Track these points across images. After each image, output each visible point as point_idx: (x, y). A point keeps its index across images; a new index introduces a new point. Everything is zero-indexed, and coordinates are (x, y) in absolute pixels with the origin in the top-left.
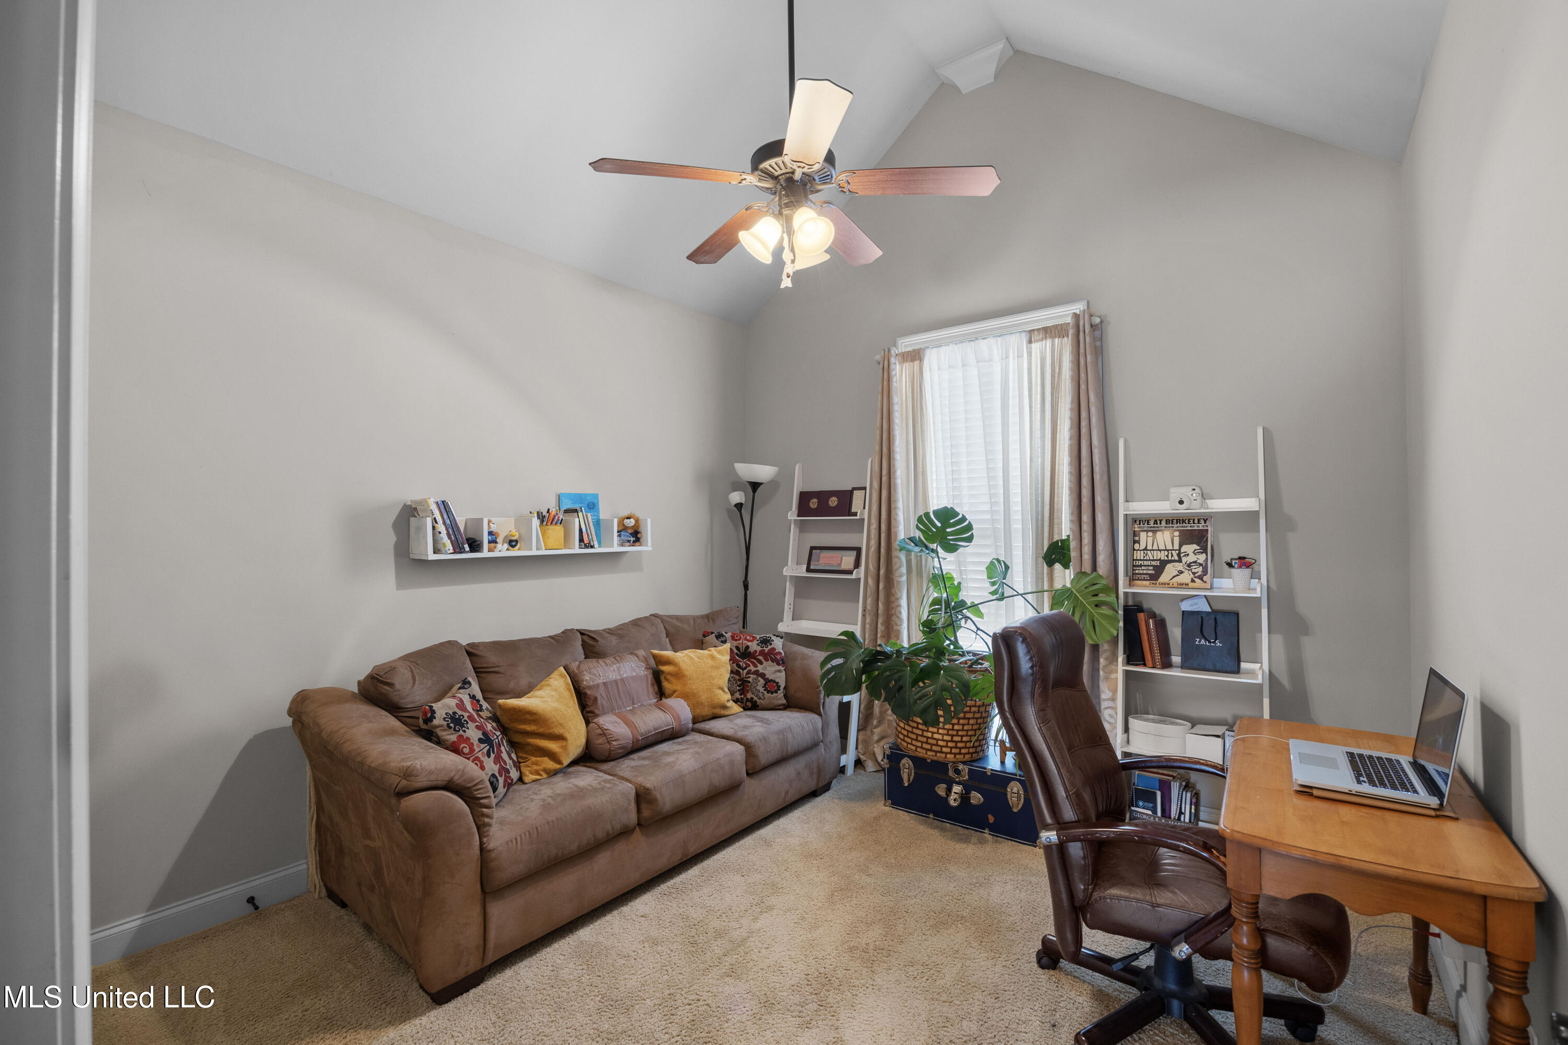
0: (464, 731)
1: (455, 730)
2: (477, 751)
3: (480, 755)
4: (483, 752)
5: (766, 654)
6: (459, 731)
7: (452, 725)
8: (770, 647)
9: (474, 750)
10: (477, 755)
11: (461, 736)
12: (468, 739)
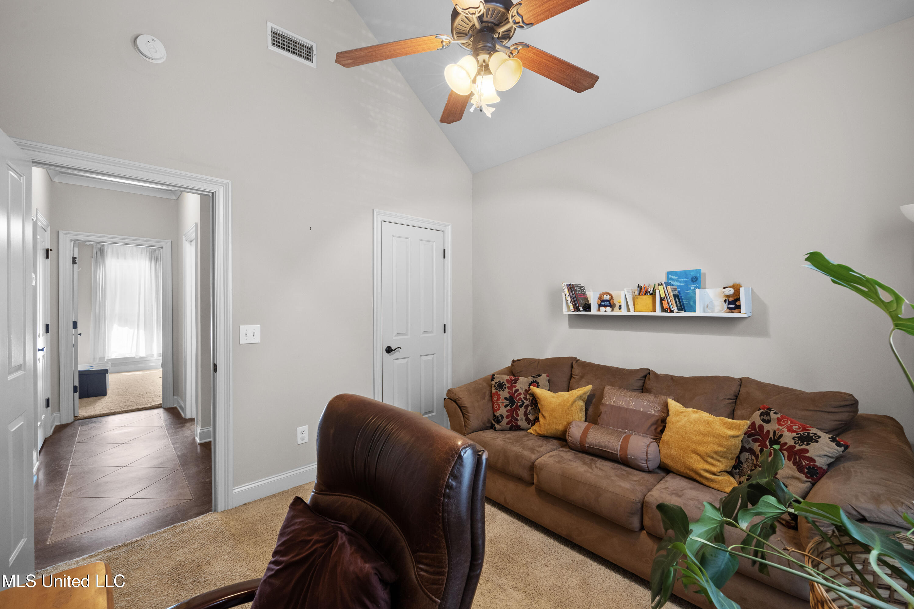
0: (500, 391)
1: (496, 388)
2: (500, 401)
3: (501, 404)
4: (504, 404)
5: (793, 452)
6: (497, 390)
7: (496, 386)
8: (804, 447)
9: (499, 400)
10: (499, 403)
11: (497, 392)
12: (499, 395)
